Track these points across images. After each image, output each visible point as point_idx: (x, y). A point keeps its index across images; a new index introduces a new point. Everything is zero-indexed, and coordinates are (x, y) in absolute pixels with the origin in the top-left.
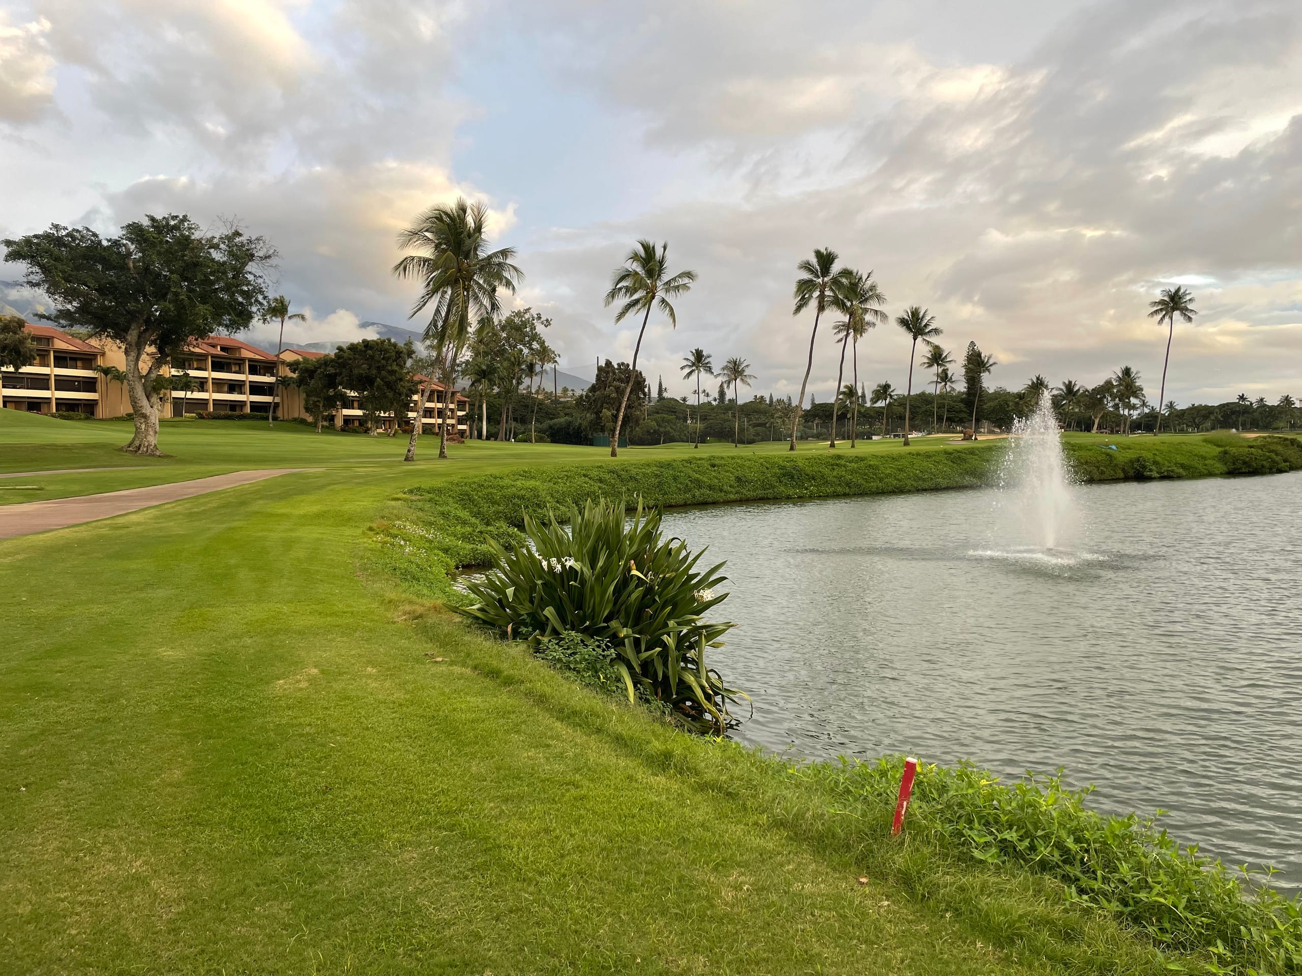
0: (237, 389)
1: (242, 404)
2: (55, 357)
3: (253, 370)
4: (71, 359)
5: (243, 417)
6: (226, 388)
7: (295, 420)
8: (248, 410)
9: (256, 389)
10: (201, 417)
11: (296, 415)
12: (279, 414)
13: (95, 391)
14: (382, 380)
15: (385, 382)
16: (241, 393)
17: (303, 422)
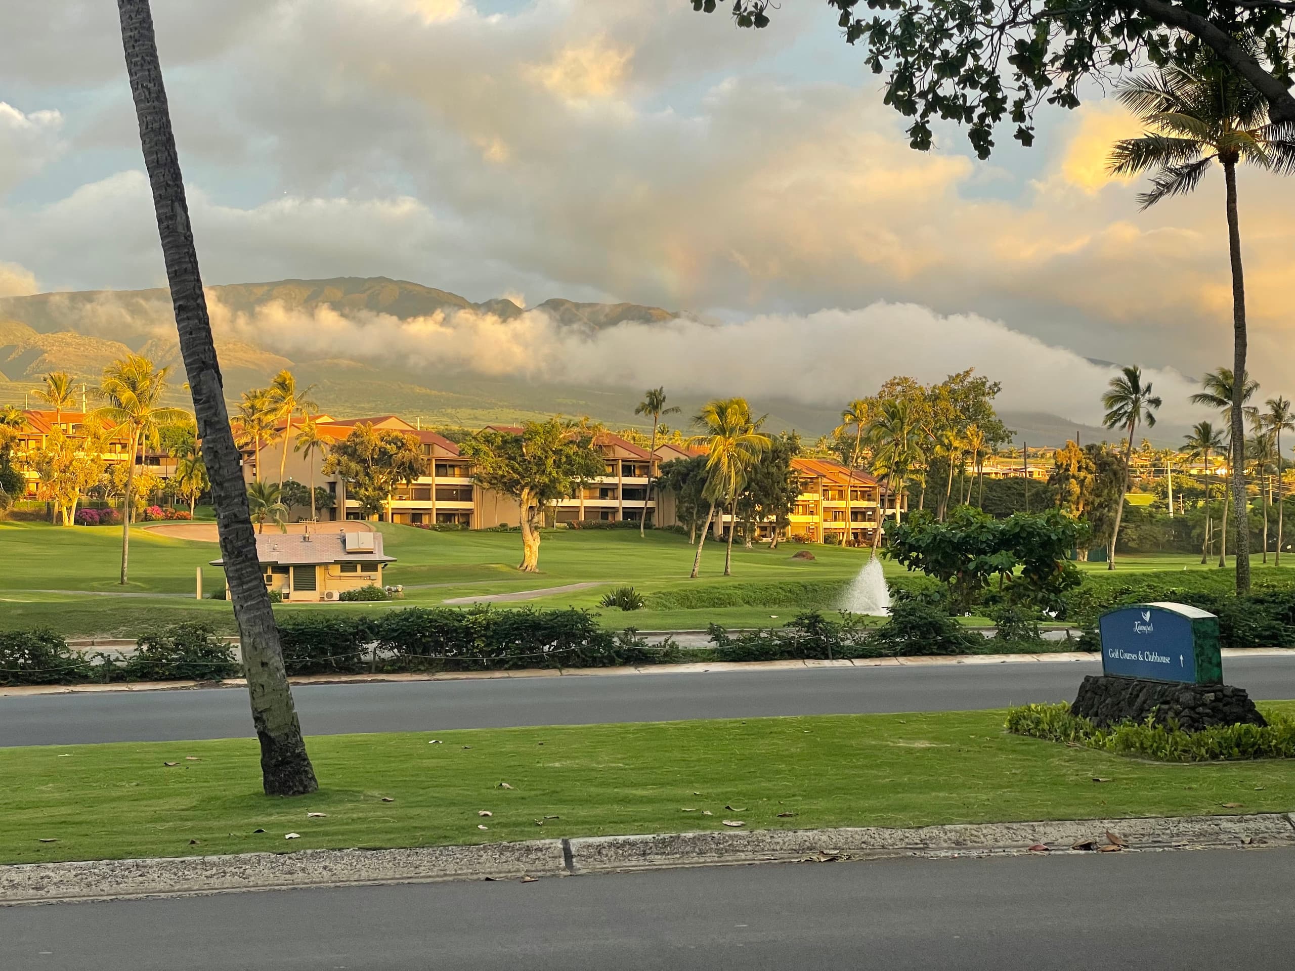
0: (610, 494)
1: (614, 510)
2: (436, 465)
3: (628, 471)
4: (451, 466)
5: (614, 526)
6: (597, 494)
7: (670, 528)
8: (620, 517)
9: (630, 493)
10: (572, 527)
11: (672, 523)
12: (655, 521)
13: (471, 500)
14: (757, 484)
15: (760, 487)
16: (615, 498)
17: (679, 530)
